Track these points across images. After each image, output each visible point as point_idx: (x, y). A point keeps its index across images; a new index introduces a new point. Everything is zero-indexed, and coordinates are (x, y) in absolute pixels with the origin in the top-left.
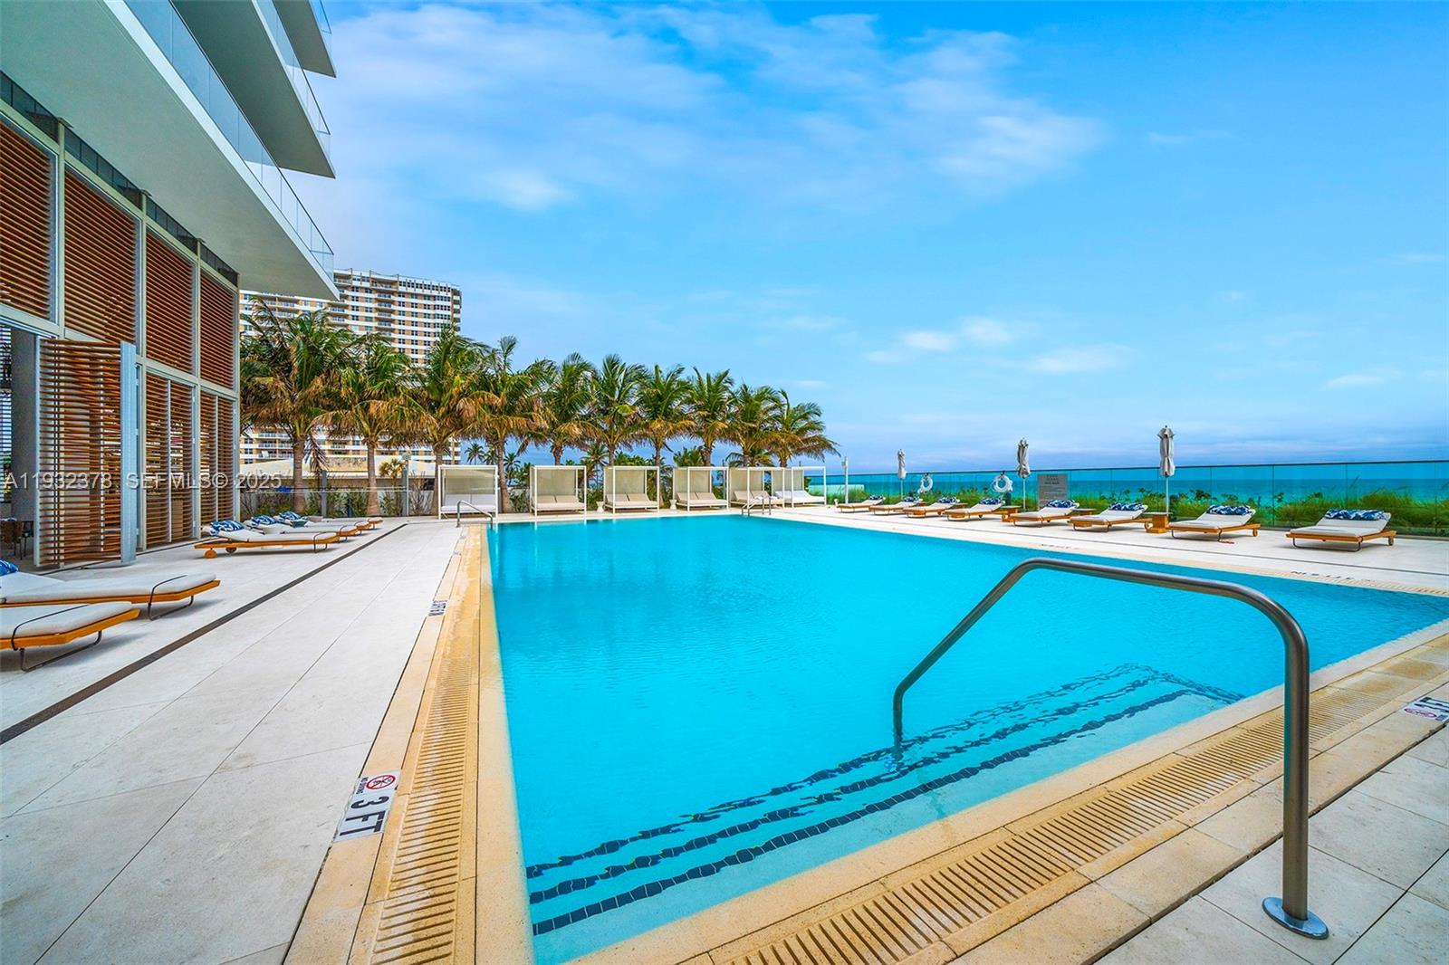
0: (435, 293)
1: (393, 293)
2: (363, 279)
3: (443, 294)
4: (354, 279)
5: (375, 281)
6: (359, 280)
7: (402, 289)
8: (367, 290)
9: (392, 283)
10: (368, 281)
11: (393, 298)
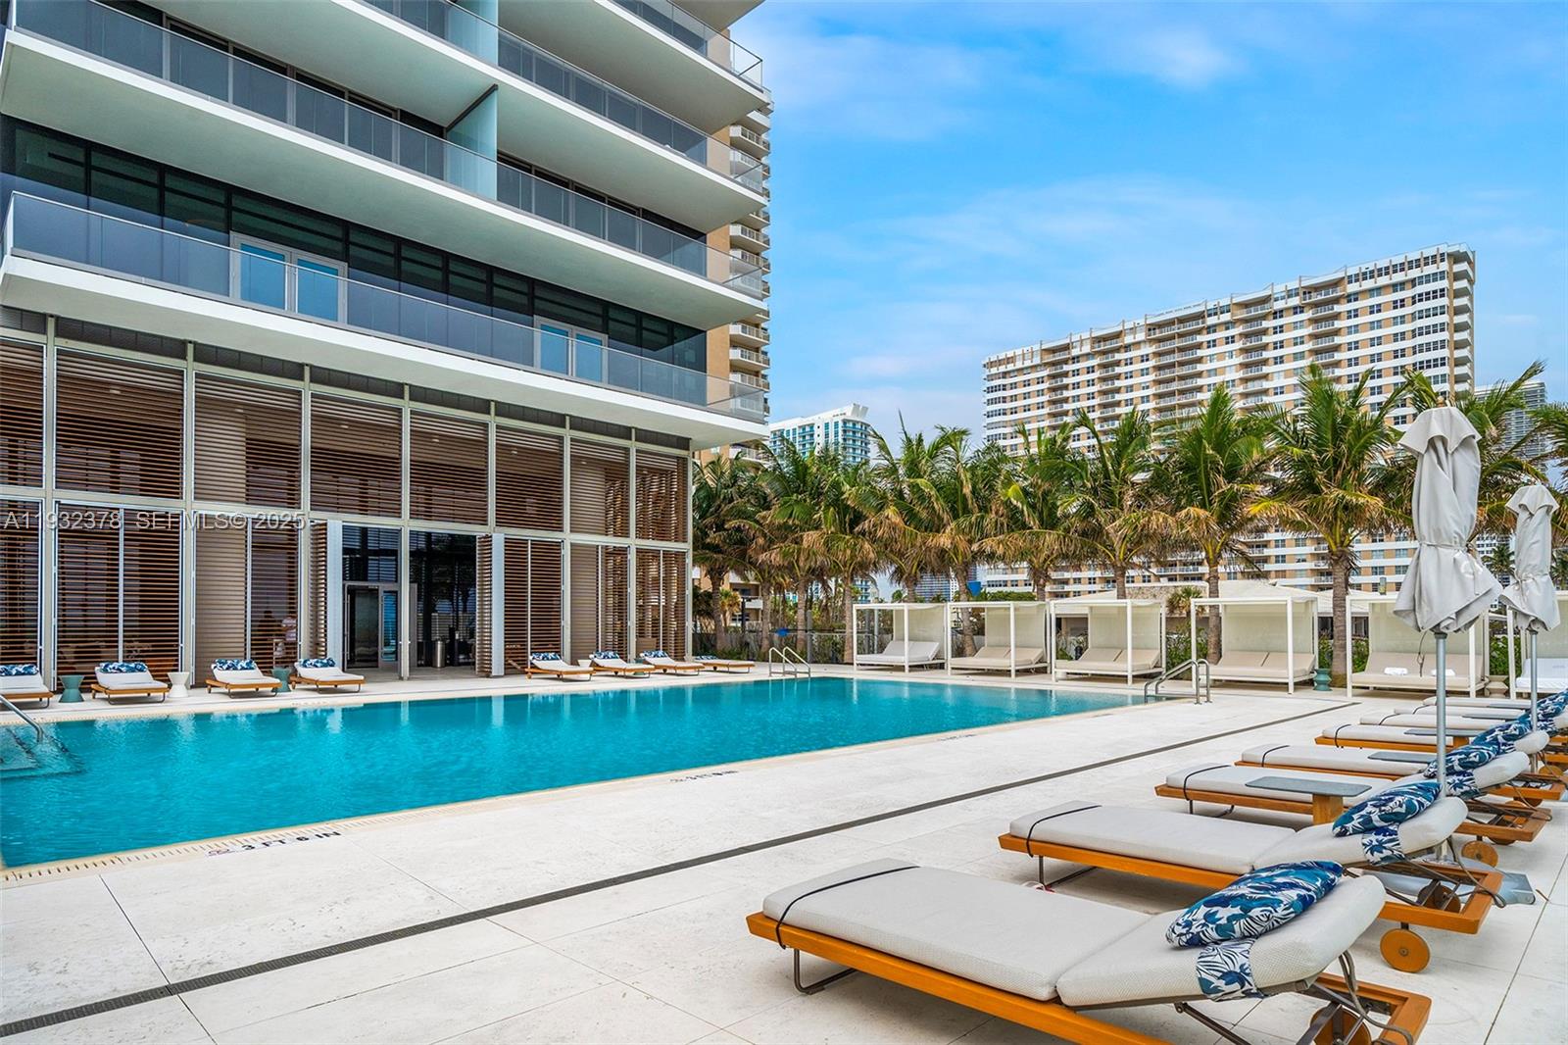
0: (1415, 273)
1: (1337, 301)
2: (1290, 294)
3: (1431, 269)
4: (1276, 300)
5: (1309, 291)
6: (1283, 298)
7: (1352, 288)
8: (1297, 310)
9: (1335, 284)
10: (1297, 294)
11: (1337, 308)
